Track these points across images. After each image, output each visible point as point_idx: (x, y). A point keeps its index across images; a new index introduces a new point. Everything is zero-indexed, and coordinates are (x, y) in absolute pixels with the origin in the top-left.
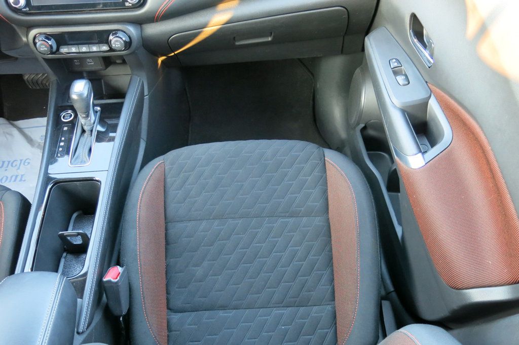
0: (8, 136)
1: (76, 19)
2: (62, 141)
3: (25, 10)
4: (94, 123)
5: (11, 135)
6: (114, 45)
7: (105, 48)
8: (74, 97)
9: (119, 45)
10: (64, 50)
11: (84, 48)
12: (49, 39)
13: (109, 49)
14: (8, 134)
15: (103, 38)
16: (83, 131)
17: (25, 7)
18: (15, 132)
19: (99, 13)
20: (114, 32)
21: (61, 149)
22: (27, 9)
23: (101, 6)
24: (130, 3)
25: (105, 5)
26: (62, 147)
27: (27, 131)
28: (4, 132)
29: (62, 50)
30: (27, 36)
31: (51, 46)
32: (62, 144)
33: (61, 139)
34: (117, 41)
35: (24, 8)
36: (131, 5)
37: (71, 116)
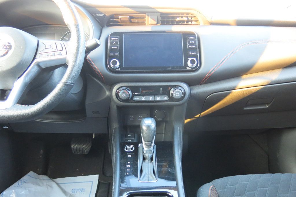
0: (49, 187)
1: (149, 77)
2: (129, 164)
4: (153, 153)
5: (51, 187)
6: (175, 95)
7: (166, 98)
8: (144, 128)
9: (178, 95)
10: (136, 98)
11: (151, 98)
13: (169, 99)
14: (49, 186)
15: (166, 91)
16: (144, 159)
18: (54, 185)
21: (128, 170)
22: (120, 69)
23: (170, 68)
24: (190, 67)
25: (173, 68)
26: (129, 168)
27: (63, 186)
28: (47, 185)
29: (135, 98)
30: (111, 91)
31: (129, 95)
32: (129, 166)
33: (127, 163)
34: (178, 92)
35: (117, 68)
37: (132, 149)
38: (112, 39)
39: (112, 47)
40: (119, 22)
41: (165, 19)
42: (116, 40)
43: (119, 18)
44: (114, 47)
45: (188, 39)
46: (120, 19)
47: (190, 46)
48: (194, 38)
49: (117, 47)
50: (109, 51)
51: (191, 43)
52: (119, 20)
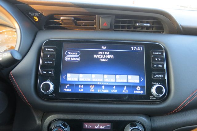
1: (96, 108)
3: (51, 96)
12: (66, 126)
17: (52, 94)
19: (116, 104)
20: (133, 124)
22: (54, 95)
23: (127, 98)
25: (130, 97)
35: (50, 94)
36: (155, 98)
38: (47, 50)
39: (46, 62)
40: (61, 24)
41: (120, 23)
42: (51, 51)
43: (60, 19)
44: (49, 62)
45: (153, 54)
46: (62, 20)
47: (155, 66)
48: (161, 53)
49: (53, 61)
50: (41, 68)
51: (157, 61)
52: (60, 22)
